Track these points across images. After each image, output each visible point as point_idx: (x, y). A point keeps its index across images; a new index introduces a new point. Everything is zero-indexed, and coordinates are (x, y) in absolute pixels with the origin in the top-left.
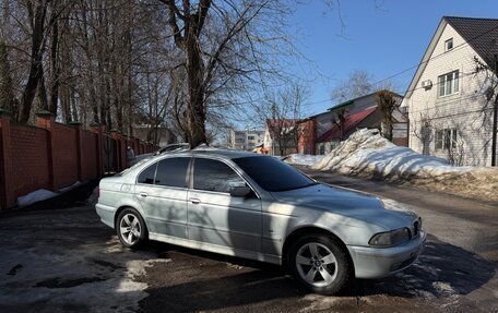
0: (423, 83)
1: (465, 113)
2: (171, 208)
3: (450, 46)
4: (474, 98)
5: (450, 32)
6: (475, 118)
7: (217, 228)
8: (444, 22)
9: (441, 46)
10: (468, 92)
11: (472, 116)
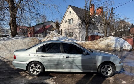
0: (65, 21)
1: (75, 29)
2: (58, 61)
3: (71, 12)
4: (77, 25)
5: (70, 9)
6: (77, 30)
7: (77, 64)
8: (69, 6)
9: (69, 12)
10: (75, 24)
11: (76, 29)
